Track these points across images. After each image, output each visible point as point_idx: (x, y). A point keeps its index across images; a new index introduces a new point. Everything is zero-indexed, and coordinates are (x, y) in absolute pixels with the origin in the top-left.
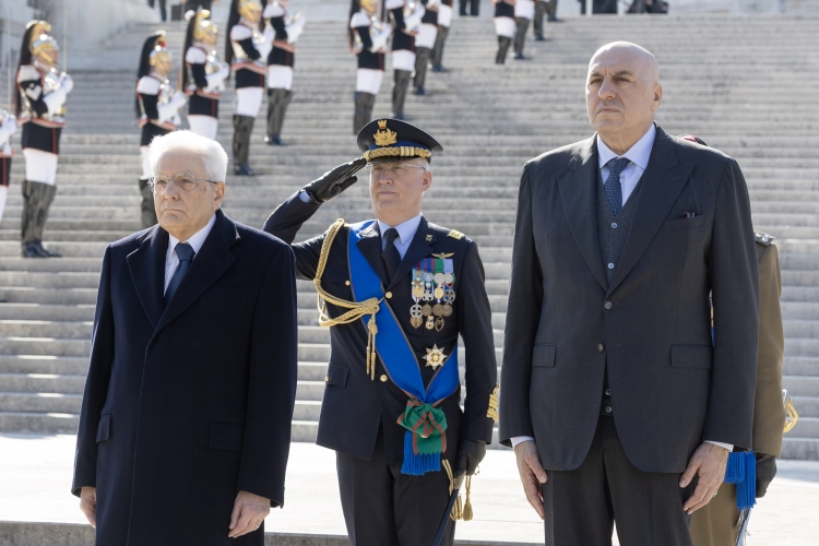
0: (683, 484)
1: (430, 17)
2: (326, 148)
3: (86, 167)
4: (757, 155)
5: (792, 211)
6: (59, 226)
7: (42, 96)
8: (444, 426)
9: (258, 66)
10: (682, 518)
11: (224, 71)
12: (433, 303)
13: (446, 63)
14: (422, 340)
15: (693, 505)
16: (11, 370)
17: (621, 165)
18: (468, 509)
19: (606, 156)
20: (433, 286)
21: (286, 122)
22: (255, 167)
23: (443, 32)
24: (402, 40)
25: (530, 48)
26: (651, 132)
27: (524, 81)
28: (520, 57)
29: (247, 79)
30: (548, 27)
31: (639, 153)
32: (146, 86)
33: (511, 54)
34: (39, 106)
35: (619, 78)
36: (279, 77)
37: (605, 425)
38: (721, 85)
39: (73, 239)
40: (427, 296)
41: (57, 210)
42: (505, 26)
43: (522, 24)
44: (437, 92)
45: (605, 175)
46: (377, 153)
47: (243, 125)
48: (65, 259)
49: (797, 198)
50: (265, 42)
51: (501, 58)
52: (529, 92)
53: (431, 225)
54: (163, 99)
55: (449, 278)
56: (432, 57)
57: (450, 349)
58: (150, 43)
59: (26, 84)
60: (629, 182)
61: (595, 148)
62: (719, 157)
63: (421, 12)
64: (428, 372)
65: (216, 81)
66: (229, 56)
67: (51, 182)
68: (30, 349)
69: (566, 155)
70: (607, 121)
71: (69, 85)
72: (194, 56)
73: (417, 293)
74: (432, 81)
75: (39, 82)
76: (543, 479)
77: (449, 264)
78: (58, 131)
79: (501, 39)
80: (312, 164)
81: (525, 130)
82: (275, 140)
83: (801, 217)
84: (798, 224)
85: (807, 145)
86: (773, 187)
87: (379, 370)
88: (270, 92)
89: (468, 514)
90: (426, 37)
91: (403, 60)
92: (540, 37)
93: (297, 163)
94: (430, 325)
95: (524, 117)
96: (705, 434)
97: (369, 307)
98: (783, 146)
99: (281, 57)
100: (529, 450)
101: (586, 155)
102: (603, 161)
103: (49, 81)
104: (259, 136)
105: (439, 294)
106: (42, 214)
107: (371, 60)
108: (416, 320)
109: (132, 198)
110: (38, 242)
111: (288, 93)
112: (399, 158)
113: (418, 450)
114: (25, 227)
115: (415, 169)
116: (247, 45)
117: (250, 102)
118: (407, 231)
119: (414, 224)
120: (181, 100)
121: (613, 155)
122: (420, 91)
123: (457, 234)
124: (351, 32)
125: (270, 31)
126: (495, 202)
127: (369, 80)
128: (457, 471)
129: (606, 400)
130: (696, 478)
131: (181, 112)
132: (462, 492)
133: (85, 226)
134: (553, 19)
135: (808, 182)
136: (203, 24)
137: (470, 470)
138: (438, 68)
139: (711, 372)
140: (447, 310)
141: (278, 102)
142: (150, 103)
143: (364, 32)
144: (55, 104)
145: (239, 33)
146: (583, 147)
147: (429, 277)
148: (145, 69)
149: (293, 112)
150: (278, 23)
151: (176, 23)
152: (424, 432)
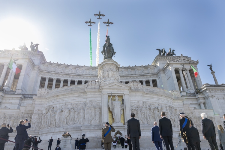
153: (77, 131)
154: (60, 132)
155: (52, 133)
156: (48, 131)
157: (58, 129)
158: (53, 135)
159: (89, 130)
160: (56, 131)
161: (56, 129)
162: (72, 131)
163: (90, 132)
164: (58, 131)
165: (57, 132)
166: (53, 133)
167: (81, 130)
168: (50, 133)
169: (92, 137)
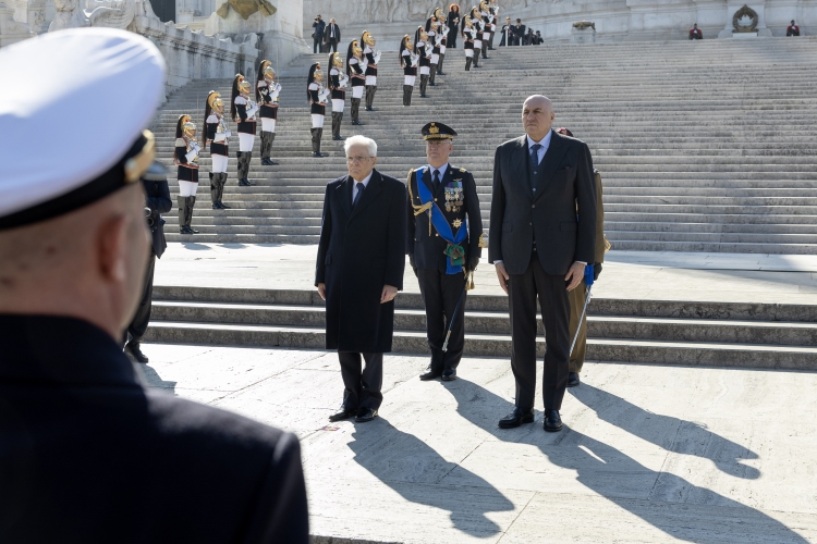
0: (567, 279)
1: (436, 50)
2: (392, 112)
3: (286, 123)
4: (585, 111)
5: (601, 136)
6: (276, 149)
7: (268, 93)
8: (463, 253)
9: (361, 76)
10: (566, 292)
11: (347, 79)
12: (455, 200)
13: (444, 70)
14: (451, 217)
15: (570, 288)
16: (259, 216)
17: (538, 147)
18: (472, 284)
19: (531, 143)
20: (454, 194)
21: (375, 99)
22: (361, 121)
23: (442, 56)
24: (424, 61)
25: (481, 62)
26: (550, 132)
27: (478, 78)
28: (476, 66)
29: (356, 82)
30: (488, 52)
31: (545, 142)
32: (313, 87)
33: (472, 65)
34: (268, 98)
35: (536, 111)
36: (371, 80)
37: (534, 256)
38: (567, 78)
39: (283, 156)
40: (452, 198)
41: (276, 143)
42: (469, 53)
43: (476, 51)
44: (440, 84)
45: (531, 152)
46: (430, 136)
47: (355, 102)
48: (280, 166)
49: (603, 130)
50: (364, 65)
51: (467, 68)
52: (481, 83)
53: (453, 166)
54: (320, 92)
55: (461, 190)
56: (436, 69)
57: (463, 220)
58: (314, 67)
59: (261, 89)
60: (541, 154)
61: (526, 139)
62: (579, 142)
63: (432, 48)
64: (455, 230)
65: (343, 83)
66: (348, 71)
67: (273, 131)
68: (268, 206)
69: (514, 143)
70: (532, 130)
71: (280, 88)
72: (333, 72)
73: (448, 197)
74: (438, 79)
75: (267, 88)
76: (507, 278)
77: (460, 184)
78: (276, 109)
79: (468, 58)
80: (386, 119)
81: (480, 101)
82: (369, 109)
83: (605, 139)
84: (604, 142)
85: (607, 106)
86: (593, 125)
87: (434, 232)
88: (367, 87)
89: (472, 287)
90: (435, 59)
91: (425, 70)
92: (485, 57)
93: (379, 119)
94: (454, 210)
95: (479, 95)
96: (576, 258)
97: (428, 205)
98: (596, 106)
99: (371, 71)
100: (502, 266)
101: (523, 143)
102: (530, 146)
103: (272, 87)
104: (362, 107)
105: (457, 196)
106: (270, 145)
107: (410, 71)
108: (448, 208)
109: (307, 136)
110: (268, 158)
111: (374, 87)
112: (440, 139)
113: (452, 264)
114: (262, 151)
115: (447, 144)
116: (356, 66)
117: (358, 92)
118: (442, 170)
119: (445, 167)
120: (327, 92)
121: (534, 143)
122: (432, 84)
123: (463, 170)
124: (402, 58)
125: (366, 60)
126: (468, 135)
127: (410, 80)
128: (467, 270)
129: (534, 246)
130: (572, 276)
131: (328, 97)
132: (470, 279)
133: (287, 149)
134: (491, 48)
135: (608, 123)
136: (337, 58)
137: (473, 269)
138: (440, 73)
139: (577, 232)
140: (461, 203)
141: (370, 91)
142: (314, 95)
143: (408, 58)
144: (274, 97)
145: (352, 61)
146: (522, 139)
147: (452, 190)
148: (311, 79)
149: (377, 95)
150: (370, 57)
151: (323, 54)
152: (455, 255)
153: (615, 10)
154: (565, 15)
155: (542, 20)
156: (527, 12)
157: (558, 5)
158: (545, 23)
159: (654, 6)
160: (553, 13)
161: (553, 5)
162: (600, 11)
163: (656, 12)
164: (558, 12)
165: (557, 15)
166: (545, 17)
167: (629, 7)
168: (535, 18)
169: (662, 28)
